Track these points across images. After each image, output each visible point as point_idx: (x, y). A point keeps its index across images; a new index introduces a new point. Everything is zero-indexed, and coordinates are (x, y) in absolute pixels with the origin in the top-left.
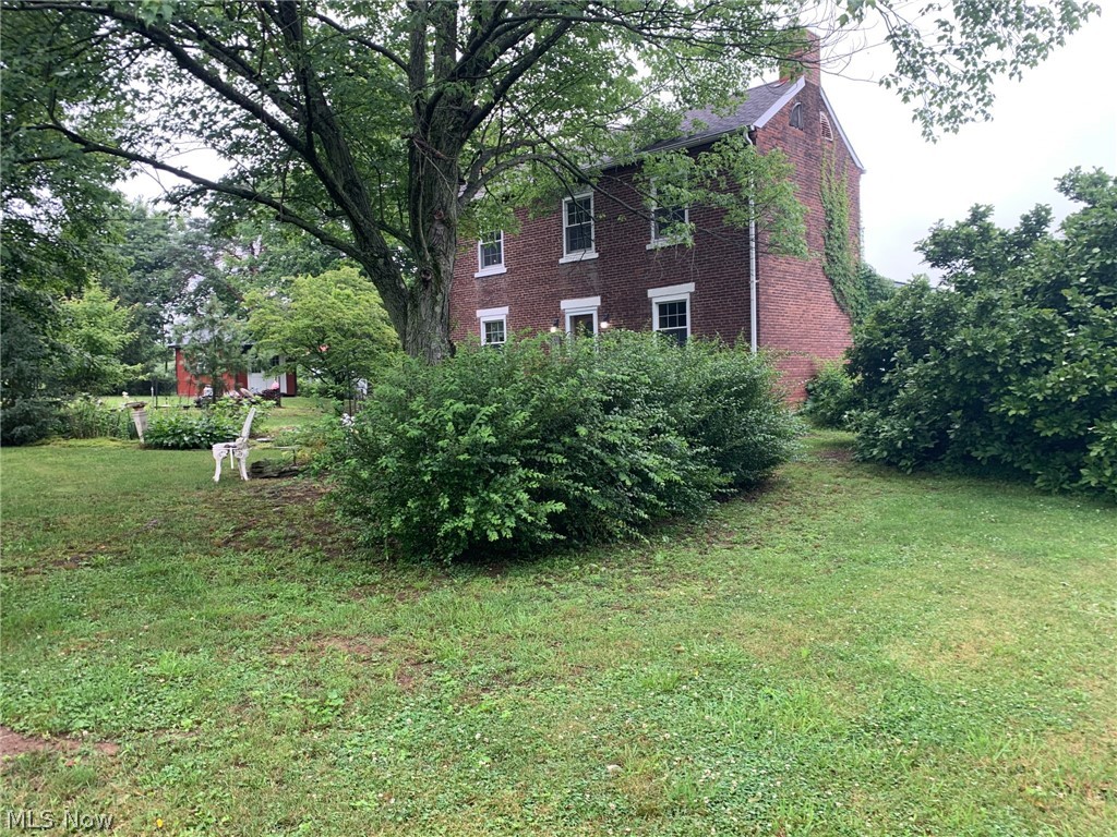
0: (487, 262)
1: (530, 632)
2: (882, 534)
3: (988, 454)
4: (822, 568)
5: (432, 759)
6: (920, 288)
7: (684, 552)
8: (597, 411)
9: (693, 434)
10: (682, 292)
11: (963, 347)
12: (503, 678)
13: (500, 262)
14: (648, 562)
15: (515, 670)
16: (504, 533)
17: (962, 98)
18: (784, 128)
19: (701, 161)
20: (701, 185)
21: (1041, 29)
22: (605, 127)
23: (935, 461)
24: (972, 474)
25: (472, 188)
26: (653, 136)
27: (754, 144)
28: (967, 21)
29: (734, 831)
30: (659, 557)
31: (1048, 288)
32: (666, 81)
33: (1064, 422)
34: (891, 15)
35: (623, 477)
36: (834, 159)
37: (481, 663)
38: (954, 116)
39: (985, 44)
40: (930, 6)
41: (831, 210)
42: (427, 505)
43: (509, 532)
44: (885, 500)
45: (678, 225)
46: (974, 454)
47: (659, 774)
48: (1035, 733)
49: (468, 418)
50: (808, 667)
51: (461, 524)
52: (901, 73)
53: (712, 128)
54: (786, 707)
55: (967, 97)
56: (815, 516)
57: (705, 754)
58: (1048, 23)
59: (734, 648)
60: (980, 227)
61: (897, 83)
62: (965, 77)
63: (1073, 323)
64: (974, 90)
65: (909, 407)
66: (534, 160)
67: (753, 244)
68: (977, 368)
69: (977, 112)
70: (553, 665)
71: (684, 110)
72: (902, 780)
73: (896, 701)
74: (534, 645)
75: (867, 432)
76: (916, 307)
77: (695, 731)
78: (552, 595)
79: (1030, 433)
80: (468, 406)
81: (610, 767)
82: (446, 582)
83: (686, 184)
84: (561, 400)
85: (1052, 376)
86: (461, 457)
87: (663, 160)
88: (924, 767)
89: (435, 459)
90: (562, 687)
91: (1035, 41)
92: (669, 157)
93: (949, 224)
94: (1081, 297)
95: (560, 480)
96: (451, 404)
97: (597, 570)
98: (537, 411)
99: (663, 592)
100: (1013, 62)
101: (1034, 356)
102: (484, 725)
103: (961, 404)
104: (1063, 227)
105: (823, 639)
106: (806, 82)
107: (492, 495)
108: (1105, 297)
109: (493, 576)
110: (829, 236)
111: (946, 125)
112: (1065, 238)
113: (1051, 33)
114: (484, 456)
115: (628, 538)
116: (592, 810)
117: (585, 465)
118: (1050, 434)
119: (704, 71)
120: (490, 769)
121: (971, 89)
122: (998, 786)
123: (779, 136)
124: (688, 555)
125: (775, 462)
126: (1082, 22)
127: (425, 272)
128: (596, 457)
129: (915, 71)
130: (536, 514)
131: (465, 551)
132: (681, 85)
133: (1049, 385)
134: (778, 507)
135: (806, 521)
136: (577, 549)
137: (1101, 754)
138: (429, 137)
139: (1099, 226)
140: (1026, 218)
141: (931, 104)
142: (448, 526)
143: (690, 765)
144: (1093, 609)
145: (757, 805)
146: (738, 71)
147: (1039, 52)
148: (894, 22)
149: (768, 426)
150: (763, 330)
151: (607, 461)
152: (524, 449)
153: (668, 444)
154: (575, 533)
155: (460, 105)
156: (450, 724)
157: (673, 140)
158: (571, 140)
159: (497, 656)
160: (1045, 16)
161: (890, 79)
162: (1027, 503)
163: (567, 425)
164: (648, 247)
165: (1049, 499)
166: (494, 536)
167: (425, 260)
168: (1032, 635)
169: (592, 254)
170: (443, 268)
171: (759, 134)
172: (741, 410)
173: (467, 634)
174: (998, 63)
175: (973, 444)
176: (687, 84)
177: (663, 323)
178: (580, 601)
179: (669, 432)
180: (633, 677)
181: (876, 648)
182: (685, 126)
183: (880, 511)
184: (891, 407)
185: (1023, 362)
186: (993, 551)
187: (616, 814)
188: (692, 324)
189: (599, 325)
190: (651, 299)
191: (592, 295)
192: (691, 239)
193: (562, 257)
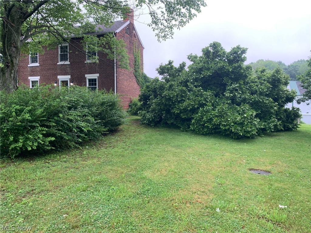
0: (33, 62)
1: (41, 178)
2: (145, 143)
3: (171, 122)
4: (130, 152)
5: (2, 222)
6: (157, 80)
7: (92, 151)
8: (66, 109)
9: (97, 117)
10: (95, 76)
11: (166, 95)
12: (30, 193)
13: (37, 62)
14: (81, 154)
15: (35, 190)
16: (33, 148)
17: (167, 32)
18: (124, 34)
19: (101, 39)
20: (101, 46)
21: (184, 18)
22: (72, 25)
23: (159, 124)
24: (167, 127)
25: (26, 38)
26: (87, 30)
27: (116, 37)
28: (168, 13)
29: (100, 228)
30: (85, 152)
31: (185, 82)
32: (91, 15)
33: (187, 114)
34: (150, 7)
35: (74, 129)
36: (137, 44)
37: (23, 189)
38: (165, 36)
39: (172, 19)
40: (160, 7)
41: (136, 58)
42: (5, 140)
43: (35, 147)
44: (147, 134)
45: (94, 57)
46: (168, 122)
47: (79, 215)
48: (177, 190)
49: (21, 111)
50: (124, 180)
51: (17, 145)
52: (153, 23)
53: (104, 30)
54: (117, 191)
55: (168, 32)
56: (129, 139)
57: (94, 207)
58: (186, 17)
59: (104, 176)
60: (171, 66)
61: (152, 26)
62: (167, 27)
63: (189, 91)
64: (170, 31)
65: (154, 110)
66: (49, 32)
67: (115, 65)
68: (169, 101)
69: (170, 36)
70: (48, 187)
71: (96, 24)
72: (146, 207)
73: (145, 186)
74: (42, 182)
75: (143, 117)
76: (156, 85)
77: (91, 201)
78: (50, 166)
79: (180, 117)
80: (21, 107)
81: (64, 216)
82: (12, 164)
83: (96, 45)
84: (54, 106)
85: (185, 103)
86: (18, 124)
87: (89, 37)
88: (151, 202)
89: (8, 124)
90: (51, 193)
91: (183, 21)
92: (91, 37)
93: (164, 65)
94: (191, 85)
95: (54, 131)
96: (15, 106)
97: (65, 157)
98: (46, 109)
99: (85, 162)
100: (178, 25)
101: (181, 99)
102: (22, 208)
103: (165, 110)
104: (188, 68)
105: (129, 171)
106: (130, 22)
107: (29, 136)
108: (196, 85)
109: (29, 161)
110: (135, 65)
111: (163, 39)
112: (188, 70)
113: (186, 19)
114: (27, 123)
115: (76, 147)
116: (57, 229)
117: (62, 126)
118: (184, 117)
119: (102, 14)
120: (23, 222)
121: (169, 30)
122: (168, 204)
123: (123, 36)
124: (94, 151)
125: (120, 124)
126: (193, 18)
127: (7, 63)
128: (65, 123)
129: (156, 23)
130: (45, 141)
131: (19, 154)
132: (96, 17)
133: (184, 105)
134: (120, 137)
135: (127, 140)
136: (59, 151)
137: (190, 193)
138: (10, 19)
139: (195, 68)
140: (180, 65)
141: (159, 33)
142: (13, 146)
143: (89, 211)
144: (191, 159)
145: (107, 220)
146: (112, 15)
147: (184, 23)
148: (151, 10)
149: (118, 115)
150: (118, 89)
151: (69, 125)
152: (41, 121)
153: (89, 120)
154: (58, 147)
155: (21, 10)
156: (10, 210)
157: (93, 32)
158: (62, 28)
159: (29, 186)
160: (185, 15)
161: (150, 24)
162: (179, 134)
163: (56, 114)
164: (85, 62)
165: (183, 133)
166: (30, 149)
167: (8, 59)
168: (177, 166)
169: (68, 63)
170: (14, 62)
171: (117, 34)
172: (111, 110)
173: (18, 180)
174: (175, 25)
175: (168, 120)
176: (97, 17)
177: (89, 85)
178: (59, 167)
179: (89, 116)
180: (74, 188)
181: (142, 172)
182: (96, 29)
183: (145, 137)
184: (149, 110)
185: (179, 100)
186: (171, 146)
187: (65, 229)
188: (98, 85)
189: (70, 84)
190: (86, 77)
191: (68, 75)
192: (98, 61)
193: (58, 62)
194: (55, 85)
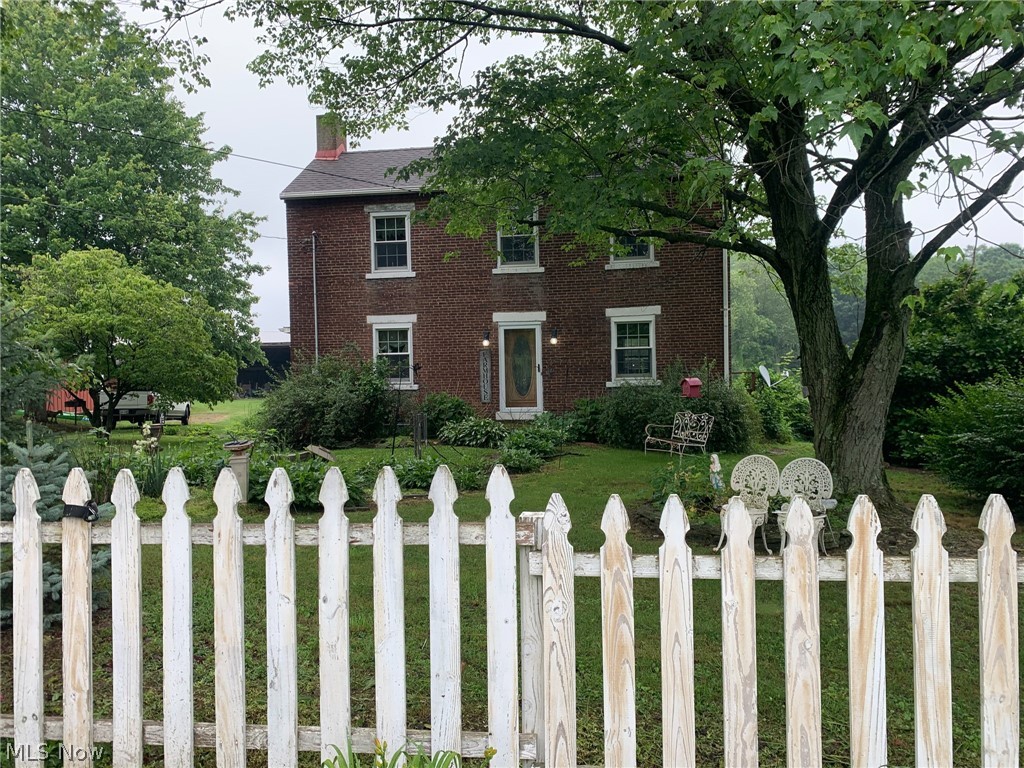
0: (385, 263)
10: (645, 314)
13: (405, 265)
67: (725, 276)
164: (607, 267)
169: (535, 268)
177: (622, 342)
188: (658, 344)
189: (543, 340)
190: (610, 318)
191: (535, 310)
192: (657, 264)
193: (496, 267)
194: (486, 343)
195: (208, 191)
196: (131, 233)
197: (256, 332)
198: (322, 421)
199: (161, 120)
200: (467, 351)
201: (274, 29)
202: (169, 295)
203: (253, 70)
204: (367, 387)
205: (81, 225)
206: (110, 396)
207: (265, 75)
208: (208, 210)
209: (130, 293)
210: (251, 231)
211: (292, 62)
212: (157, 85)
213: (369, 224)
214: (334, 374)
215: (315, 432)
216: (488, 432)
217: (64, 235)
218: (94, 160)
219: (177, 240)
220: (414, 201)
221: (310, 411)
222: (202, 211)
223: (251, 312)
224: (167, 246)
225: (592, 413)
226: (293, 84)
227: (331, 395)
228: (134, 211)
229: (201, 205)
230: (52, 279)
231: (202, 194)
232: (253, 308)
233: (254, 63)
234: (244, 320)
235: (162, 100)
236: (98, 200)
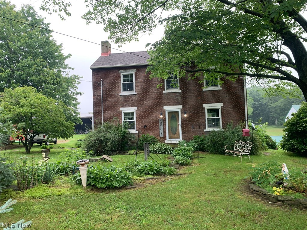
0: (126, 90)
10: (218, 106)
13: (133, 90)
164: (203, 90)
169: (178, 90)
177: (209, 116)
188: (222, 116)
189: (181, 115)
190: (205, 107)
191: (178, 105)
192: (221, 89)
193: (164, 91)
194: (161, 116)
195: (64, 68)
196: (38, 82)
197: (79, 114)
198: (106, 145)
199: (48, 46)
200: (155, 119)
201: (92, 2)
202: (51, 102)
203: (84, 18)
204: (121, 133)
205: (22, 79)
206: (31, 136)
207: (88, 20)
208: (64, 75)
209: (38, 101)
210: (78, 81)
211: (98, 15)
212: (47, 35)
213: (120, 76)
214: (110, 128)
215: (103, 149)
216: (165, 148)
217: (16, 83)
218: (26, 58)
219: (53, 84)
220: (136, 69)
221: (101, 142)
222: (62, 75)
223: (78, 107)
224: (50, 86)
225: (201, 141)
226: (98, 24)
227: (109, 136)
228: (39, 75)
229: (61, 73)
230: (11, 97)
231: (62, 69)
232: (78, 106)
233: (84, 16)
234: (75, 110)
235: (49, 39)
236: (28, 71)
